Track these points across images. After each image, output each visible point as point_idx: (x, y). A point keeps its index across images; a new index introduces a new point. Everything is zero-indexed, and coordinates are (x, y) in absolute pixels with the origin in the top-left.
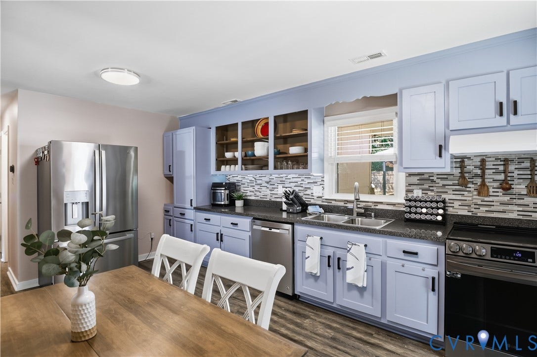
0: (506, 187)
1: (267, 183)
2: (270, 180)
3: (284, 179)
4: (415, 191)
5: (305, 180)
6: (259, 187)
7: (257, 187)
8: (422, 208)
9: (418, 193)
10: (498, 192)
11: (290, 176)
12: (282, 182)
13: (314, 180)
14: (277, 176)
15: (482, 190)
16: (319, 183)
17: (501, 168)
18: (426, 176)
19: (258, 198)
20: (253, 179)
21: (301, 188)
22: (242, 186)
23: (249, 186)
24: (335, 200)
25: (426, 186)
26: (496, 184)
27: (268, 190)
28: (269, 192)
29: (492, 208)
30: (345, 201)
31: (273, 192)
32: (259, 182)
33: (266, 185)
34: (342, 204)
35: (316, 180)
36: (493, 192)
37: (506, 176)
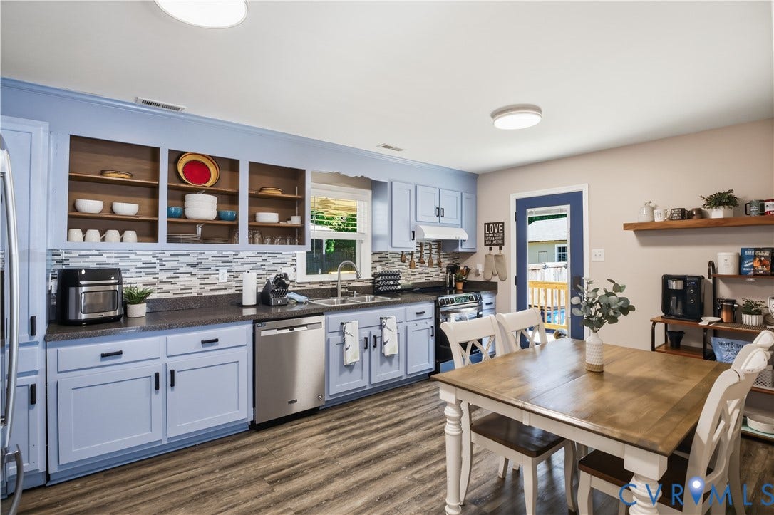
0: (421, 261)
1: (194, 266)
2: (200, 261)
3: (230, 259)
4: (378, 268)
5: (269, 259)
6: (171, 274)
7: (163, 276)
9: (379, 269)
10: (419, 265)
11: (241, 255)
12: (227, 264)
13: (283, 260)
14: (216, 253)
15: (411, 265)
16: (289, 264)
17: (419, 249)
18: (384, 254)
19: (170, 295)
20: (154, 260)
21: (261, 272)
23: (143, 274)
24: (309, 283)
25: (383, 263)
26: (417, 260)
27: (194, 279)
28: (196, 282)
29: (416, 277)
30: (320, 282)
31: (206, 281)
32: (169, 265)
33: (191, 269)
34: (317, 286)
35: (285, 260)
36: (416, 265)
37: (421, 254)
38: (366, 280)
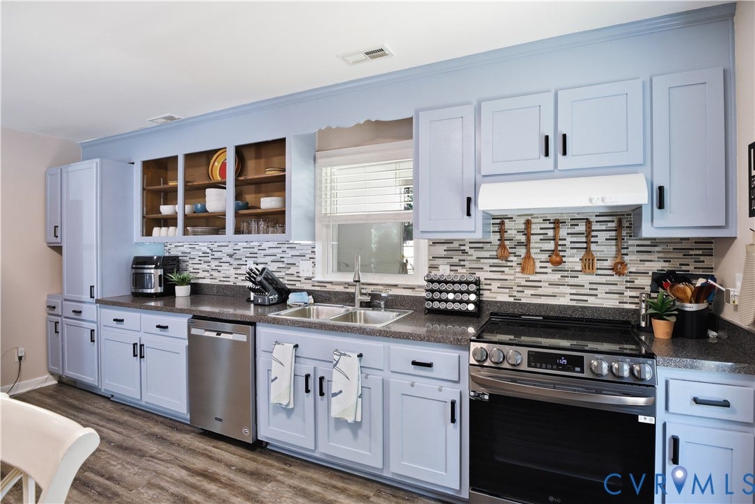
0: (556, 259)
1: (231, 256)
2: (235, 252)
3: (255, 250)
4: (441, 268)
5: (288, 251)
6: (217, 263)
7: (214, 264)
8: (448, 292)
9: (444, 271)
10: (546, 267)
11: (265, 245)
12: (253, 255)
13: (301, 252)
14: (245, 245)
15: (526, 264)
16: (308, 256)
17: (551, 233)
18: (455, 245)
19: (216, 282)
20: (208, 251)
21: (281, 265)
22: (190, 262)
23: (202, 262)
24: (331, 283)
25: (455, 260)
26: (545, 257)
27: (231, 268)
28: (232, 272)
29: (539, 291)
30: (346, 283)
31: (239, 272)
32: (217, 255)
33: (228, 259)
34: (340, 289)
35: (304, 252)
36: (541, 267)
37: (557, 245)
38: (419, 287)
